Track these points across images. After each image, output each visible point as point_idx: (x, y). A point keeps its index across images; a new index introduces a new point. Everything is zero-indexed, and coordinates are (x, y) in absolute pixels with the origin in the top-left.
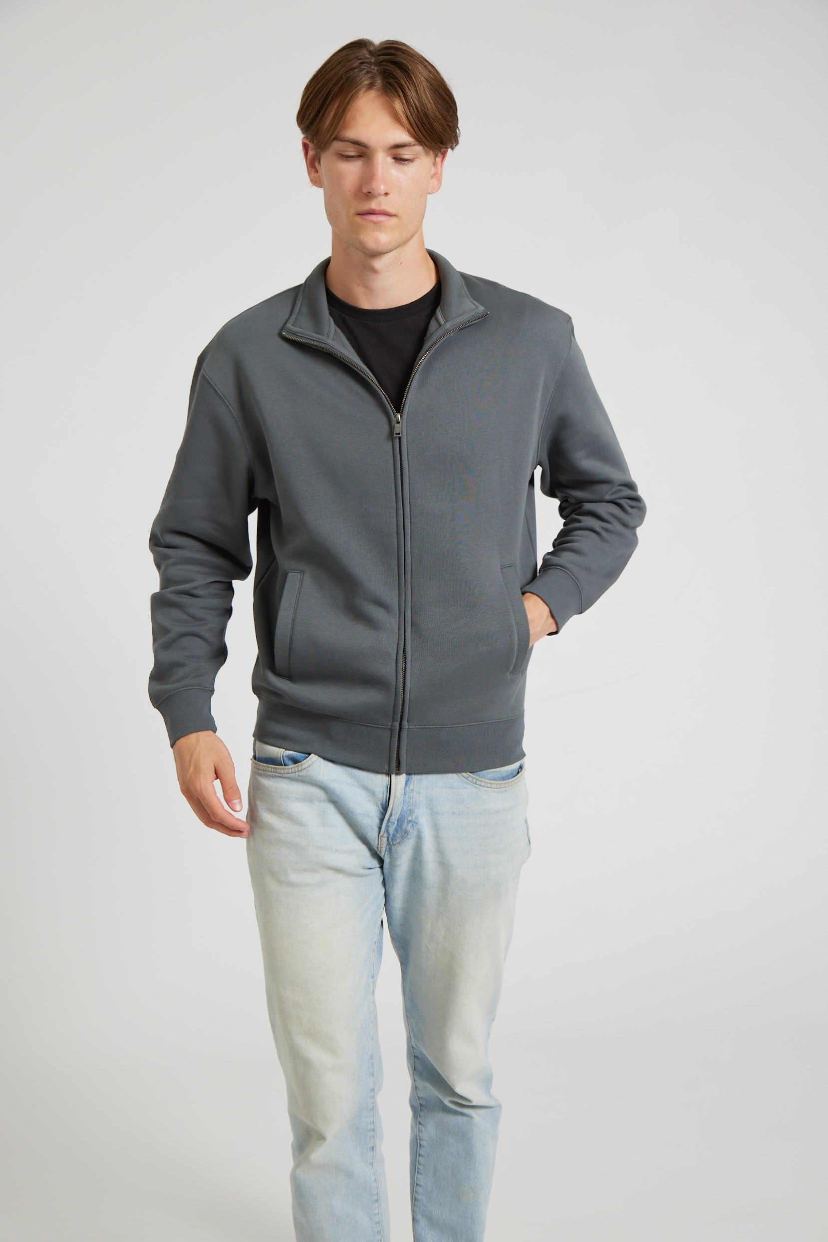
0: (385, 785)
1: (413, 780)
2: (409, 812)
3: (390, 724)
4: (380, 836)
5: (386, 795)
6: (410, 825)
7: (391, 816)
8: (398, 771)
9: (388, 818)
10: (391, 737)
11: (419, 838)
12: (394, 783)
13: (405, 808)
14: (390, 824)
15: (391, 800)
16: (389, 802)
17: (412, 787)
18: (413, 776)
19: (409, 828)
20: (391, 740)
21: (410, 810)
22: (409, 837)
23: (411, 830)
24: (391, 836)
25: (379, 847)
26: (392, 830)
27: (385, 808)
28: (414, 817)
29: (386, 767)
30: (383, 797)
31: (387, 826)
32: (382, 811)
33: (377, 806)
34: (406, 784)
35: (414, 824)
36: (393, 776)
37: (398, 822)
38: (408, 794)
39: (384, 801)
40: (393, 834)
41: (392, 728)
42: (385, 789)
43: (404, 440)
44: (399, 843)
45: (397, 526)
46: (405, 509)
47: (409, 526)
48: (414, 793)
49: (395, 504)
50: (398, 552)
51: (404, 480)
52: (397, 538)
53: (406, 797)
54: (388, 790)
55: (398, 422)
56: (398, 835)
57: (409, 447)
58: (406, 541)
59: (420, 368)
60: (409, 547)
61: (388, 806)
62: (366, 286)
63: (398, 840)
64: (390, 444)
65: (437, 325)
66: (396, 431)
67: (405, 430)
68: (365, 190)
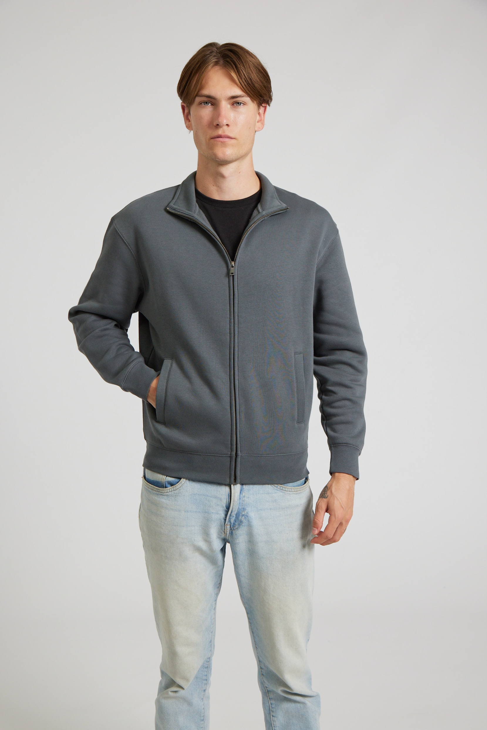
0: (227, 494)
1: (244, 490)
2: (242, 510)
3: (230, 453)
4: (225, 524)
5: (228, 499)
6: (244, 517)
7: (232, 512)
8: (235, 482)
9: (230, 514)
10: (231, 462)
11: (250, 526)
12: (233, 492)
13: (240, 507)
14: (231, 517)
16: (230, 504)
17: (244, 494)
18: (244, 486)
19: (243, 519)
20: (230, 464)
21: (244, 508)
22: (243, 525)
23: (244, 520)
24: (232, 524)
25: (225, 531)
26: (232, 520)
27: (228, 508)
28: (246, 512)
29: (228, 480)
30: (226, 501)
31: (230, 519)
32: (226, 510)
33: (223, 507)
34: (240, 493)
35: (246, 517)
36: (232, 486)
37: (236, 516)
38: (242, 499)
39: (227, 504)
40: (233, 523)
41: (231, 455)
42: (228, 496)
43: (236, 277)
44: (237, 529)
45: (230, 329)
46: (235, 319)
47: (237, 329)
48: (246, 498)
49: (229, 316)
50: (230, 345)
51: (235, 301)
52: (230, 336)
53: (241, 500)
54: (230, 497)
55: (233, 267)
56: (236, 524)
57: (239, 281)
58: (235, 338)
59: (247, 235)
60: (237, 342)
61: (230, 506)
62: (218, 186)
63: (236, 527)
64: (227, 279)
65: (257, 213)
66: (231, 272)
67: (237, 271)
68: (215, 124)
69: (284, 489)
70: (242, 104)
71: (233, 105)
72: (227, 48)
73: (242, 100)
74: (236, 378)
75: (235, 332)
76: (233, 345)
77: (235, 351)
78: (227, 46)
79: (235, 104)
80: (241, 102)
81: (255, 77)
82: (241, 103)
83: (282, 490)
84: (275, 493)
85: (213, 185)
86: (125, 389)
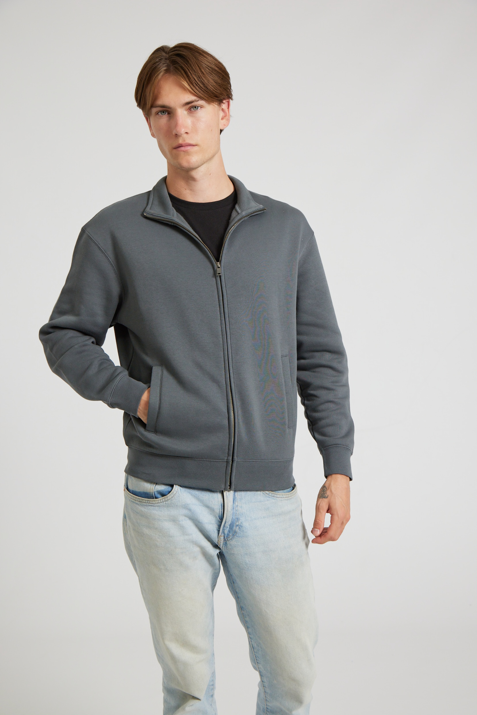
0: (220, 504)
1: (237, 498)
2: (236, 520)
3: (226, 458)
4: (219, 536)
5: (221, 510)
6: (238, 527)
7: (225, 523)
8: (229, 489)
9: (224, 524)
10: (226, 467)
12: (226, 500)
13: (234, 518)
14: (225, 528)
15: (225, 513)
16: (224, 515)
17: (236, 504)
18: (238, 493)
19: (237, 529)
20: (226, 469)
21: (237, 519)
22: (237, 535)
23: (238, 531)
24: (226, 536)
25: (219, 542)
26: (226, 532)
27: (221, 518)
28: (240, 522)
29: (223, 486)
30: (220, 512)
31: (223, 530)
32: (220, 520)
33: (216, 517)
34: (234, 502)
35: (240, 527)
37: (230, 526)
38: (235, 508)
39: (220, 514)
40: (227, 534)
41: (227, 461)
42: (221, 506)
43: (223, 278)
44: (231, 539)
45: (222, 331)
46: (226, 320)
47: (229, 330)
48: (239, 507)
49: (220, 317)
51: (224, 302)
53: (234, 510)
54: (223, 508)
55: (219, 268)
56: (230, 534)
57: (226, 282)
61: (223, 517)
62: (191, 189)
63: (231, 538)
64: (215, 279)
65: (237, 214)
66: (218, 272)
67: (223, 272)
69: (276, 496)
71: (189, 110)
73: (198, 104)
74: (232, 380)
75: (227, 334)
79: (192, 109)
82: (198, 107)
83: (274, 497)
84: (268, 500)
85: (186, 189)
86: (112, 405)
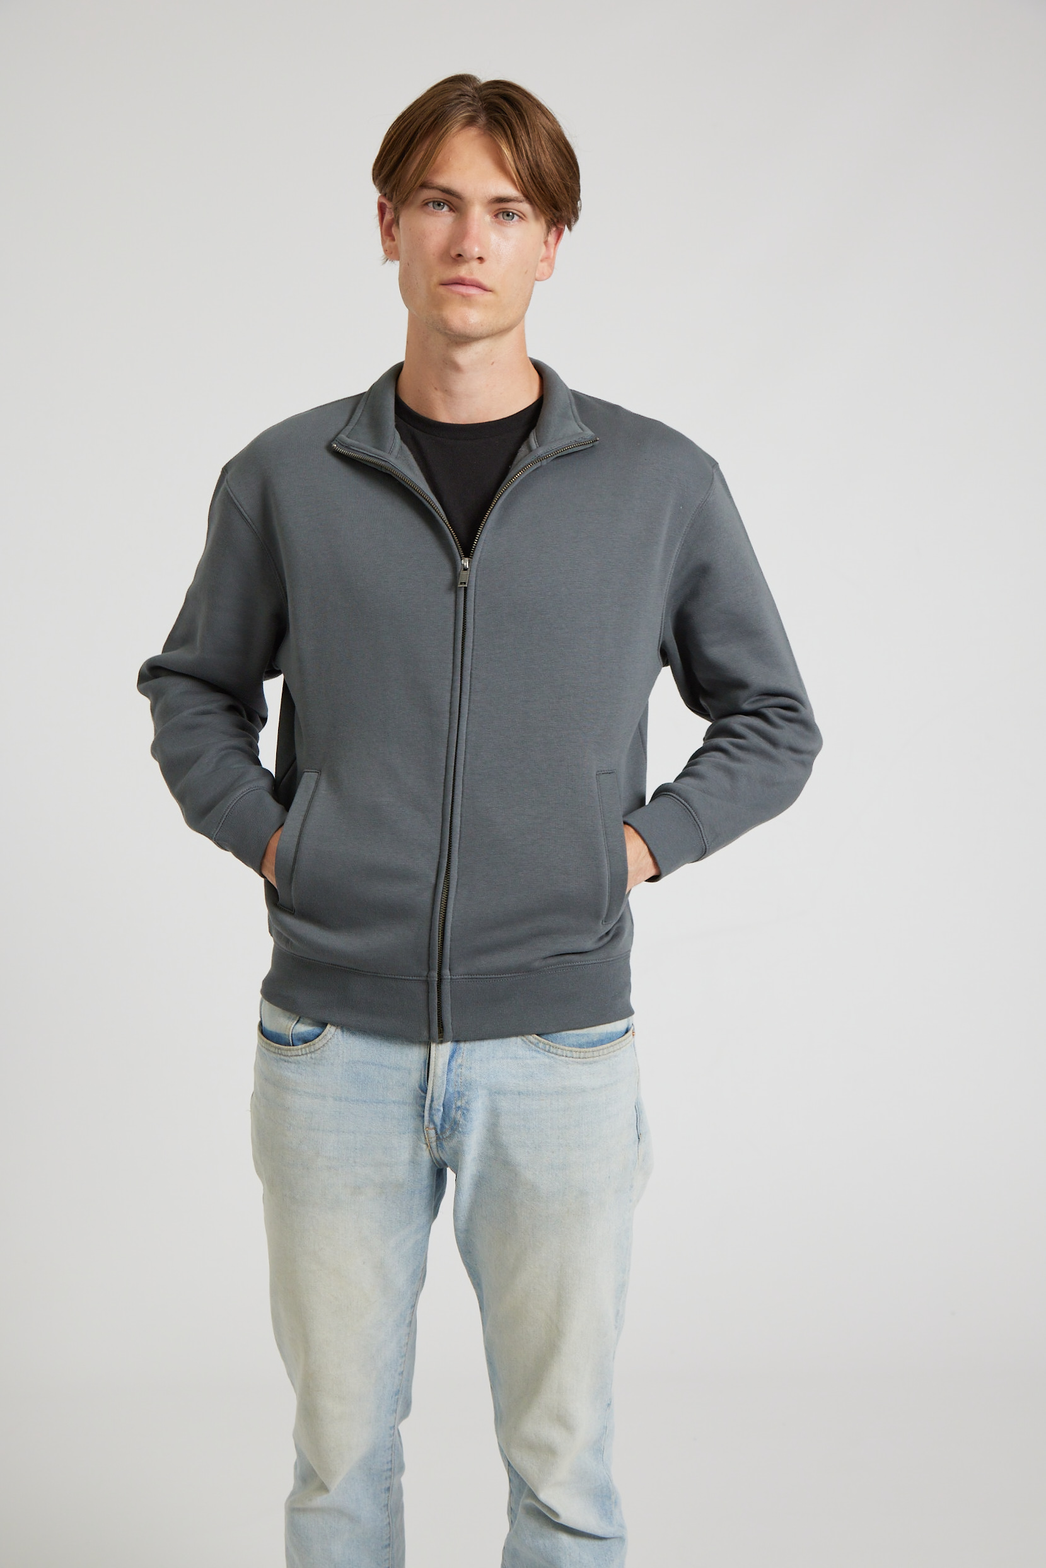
1: (461, 1052)
2: (456, 1095)
3: (426, 974)
4: (425, 1127)
5: (424, 1073)
6: (460, 1112)
7: (432, 1101)
8: (442, 1038)
9: (429, 1103)
10: (428, 989)
12: (435, 1055)
13: (451, 1090)
14: (433, 1111)
15: (429, 1080)
16: (427, 1083)
17: (459, 1061)
18: (465, 1047)
19: (459, 1116)
20: (428, 995)
21: (459, 1092)
22: (458, 1128)
23: (461, 1120)
24: (439, 1128)
25: (427, 1142)
26: (437, 1119)
27: (425, 1091)
28: (463, 1102)
29: (425, 1033)
30: (421, 1076)
31: (431, 1115)
32: (420, 1094)
34: (452, 1056)
35: (465, 1112)
36: (433, 1046)
37: (444, 1109)
38: (454, 1071)
39: (423, 1082)
40: (439, 1125)
41: (429, 979)
43: (471, 592)
44: (450, 1137)
45: (451, 703)
46: (464, 681)
47: (467, 704)
48: (463, 1070)
49: (451, 675)
50: (448, 737)
51: (466, 644)
52: (450, 718)
53: (453, 1073)
54: (427, 1067)
55: (465, 569)
56: (447, 1126)
57: (477, 601)
58: (461, 723)
59: (500, 502)
60: (465, 731)
61: (427, 1089)
62: (446, 391)
63: (448, 1133)
64: (453, 596)
65: (528, 451)
66: (462, 579)
67: (474, 579)
68: (453, 253)
69: (555, 1051)
70: (516, 218)
71: (496, 216)
72: (497, 90)
73: (517, 208)
74: (458, 810)
75: (461, 711)
76: (456, 737)
77: (459, 751)
78: (498, 86)
79: (501, 216)
80: (515, 212)
81: (547, 160)
82: (513, 214)
83: (548, 1051)
84: (533, 1057)
85: (436, 389)
